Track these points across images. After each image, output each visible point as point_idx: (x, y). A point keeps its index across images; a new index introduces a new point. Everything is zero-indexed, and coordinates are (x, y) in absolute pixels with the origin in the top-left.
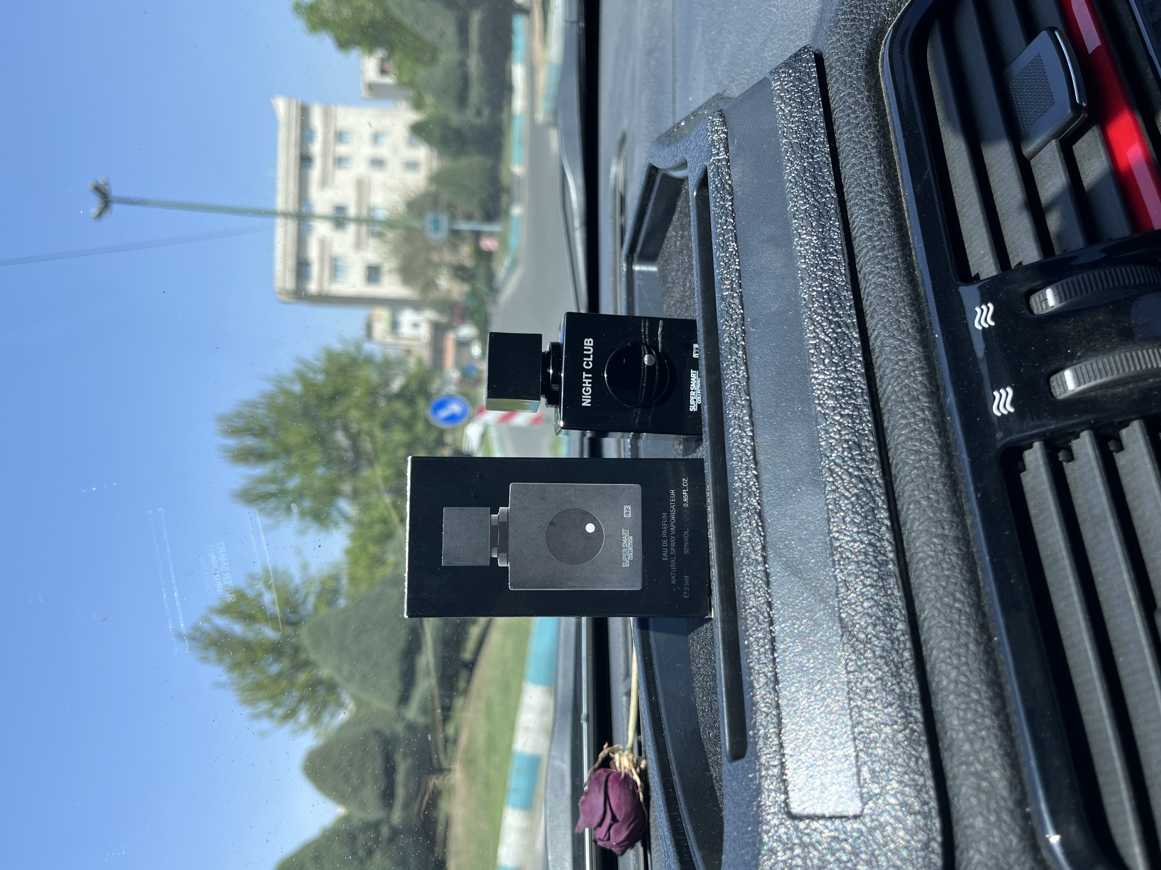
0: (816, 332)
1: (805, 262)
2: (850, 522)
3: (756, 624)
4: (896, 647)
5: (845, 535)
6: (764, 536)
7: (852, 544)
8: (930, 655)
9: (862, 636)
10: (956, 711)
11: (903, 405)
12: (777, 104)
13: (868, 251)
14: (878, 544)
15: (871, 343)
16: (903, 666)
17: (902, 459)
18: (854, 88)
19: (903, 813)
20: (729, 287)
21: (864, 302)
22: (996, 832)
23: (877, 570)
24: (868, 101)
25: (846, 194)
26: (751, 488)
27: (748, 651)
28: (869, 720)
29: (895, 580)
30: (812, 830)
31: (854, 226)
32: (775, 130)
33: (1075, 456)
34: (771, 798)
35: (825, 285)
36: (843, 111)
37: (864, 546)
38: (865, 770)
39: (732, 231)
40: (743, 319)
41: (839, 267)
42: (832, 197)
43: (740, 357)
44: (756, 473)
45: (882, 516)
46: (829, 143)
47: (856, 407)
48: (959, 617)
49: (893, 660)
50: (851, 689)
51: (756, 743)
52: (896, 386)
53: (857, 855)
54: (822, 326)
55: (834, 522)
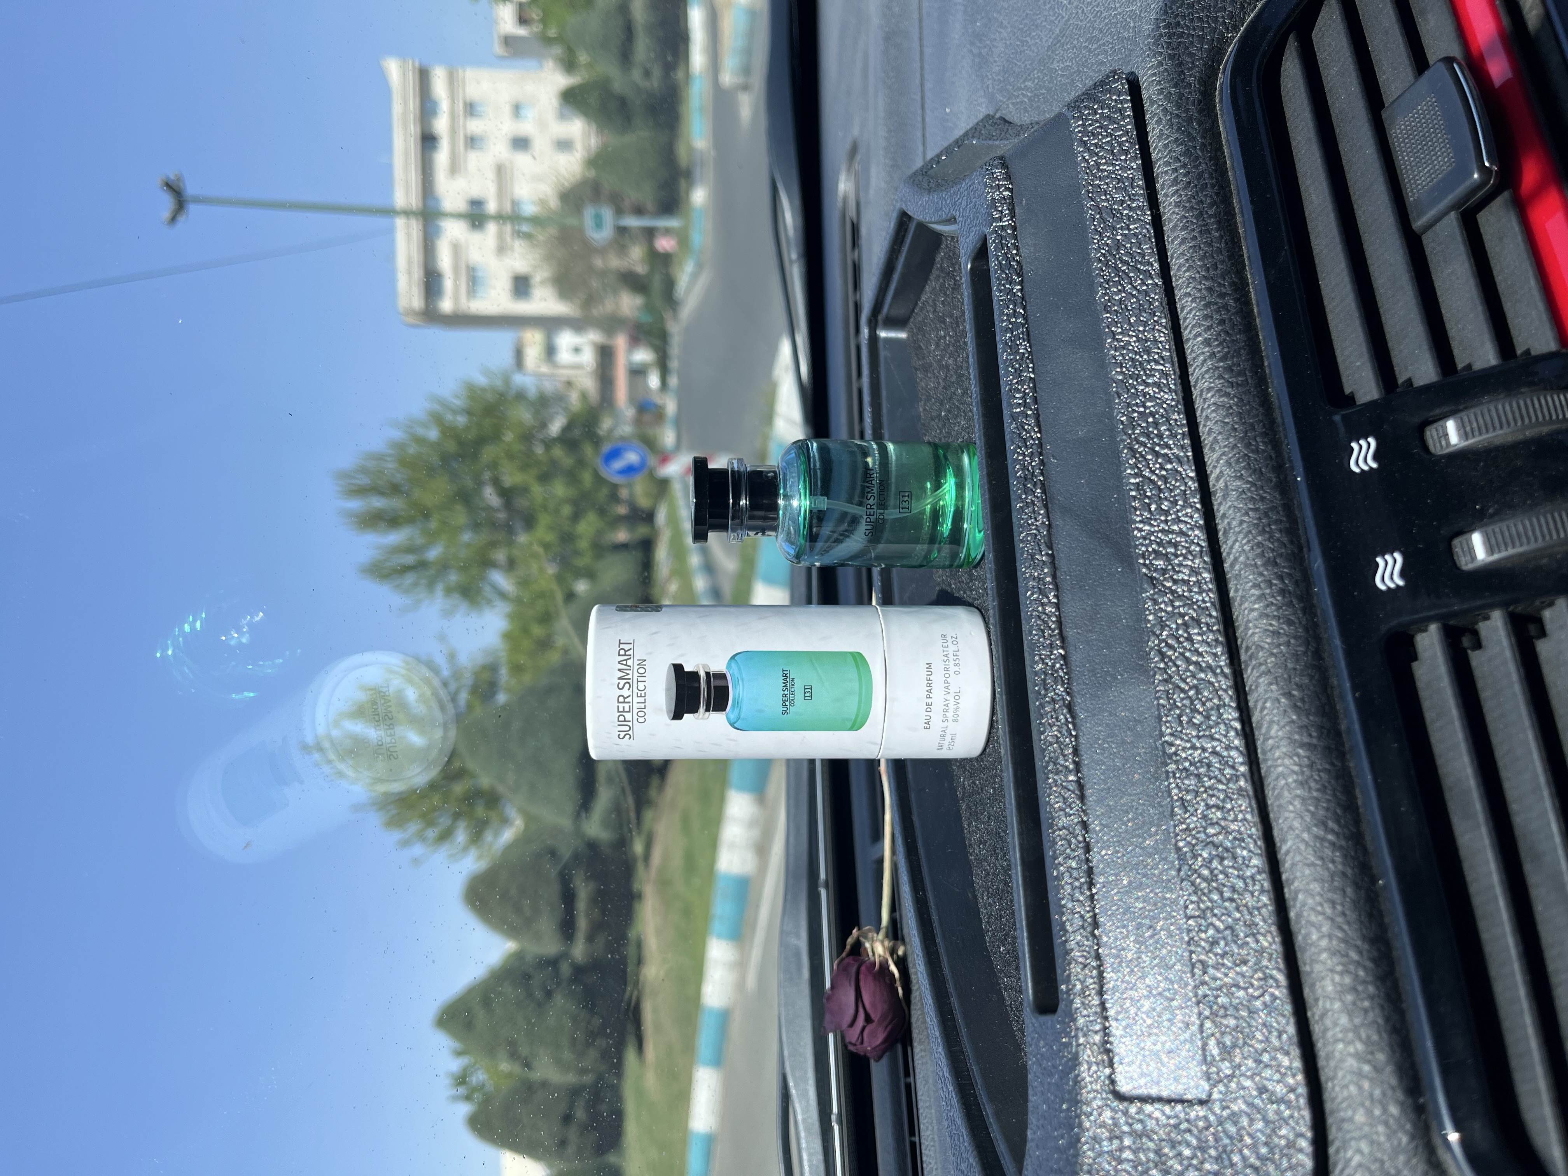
0: (1138, 468)
1: (1122, 373)
2: (1188, 723)
3: (1068, 851)
4: (1251, 888)
5: (1182, 739)
6: (1076, 737)
7: (1190, 752)
8: (1295, 899)
9: (1206, 872)
10: (1330, 974)
11: (1256, 570)
12: (1080, 152)
13: (1205, 361)
14: (1225, 754)
15: (1211, 484)
16: (1259, 912)
17: (1254, 643)
18: (1183, 132)
19: (1263, 1101)
20: (1021, 401)
21: (1200, 429)
22: (1381, 1129)
23: (1224, 787)
24: (1202, 150)
25: (1174, 280)
26: (1057, 671)
27: (1059, 884)
28: (1215, 979)
29: (1247, 801)
30: (1146, 1115)
31: (1186, 324)
32: (1077, 188)
33: (1484, 643)
34: (1091, 1071)
35: (1149, 404)
36: (1167, 164)
37: (1207, 755)
38: (1212, 1042)
39: (1023, 325)
40: (1041, 445)
41: (1167, 380)
42: (1156, 284)
43: (1038, 497)
44: (1062, 652)
45: (1230, 717)
46: (1151, 210)
47: (1194, 571)
48: (1333, 852)
49: (1246, 906)
50: (1192, 939)
51: (1072, 1002)
52: (1245, 544)
53: (1203, 1150)
54: (1146, 460)
55: (1167, 722)
